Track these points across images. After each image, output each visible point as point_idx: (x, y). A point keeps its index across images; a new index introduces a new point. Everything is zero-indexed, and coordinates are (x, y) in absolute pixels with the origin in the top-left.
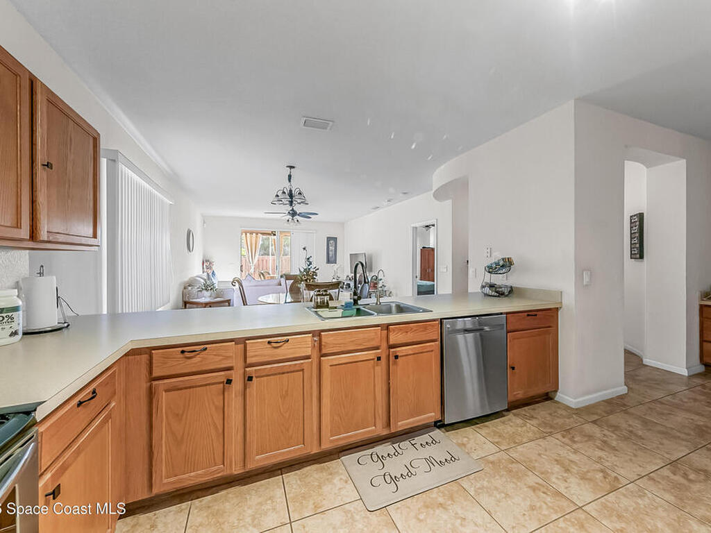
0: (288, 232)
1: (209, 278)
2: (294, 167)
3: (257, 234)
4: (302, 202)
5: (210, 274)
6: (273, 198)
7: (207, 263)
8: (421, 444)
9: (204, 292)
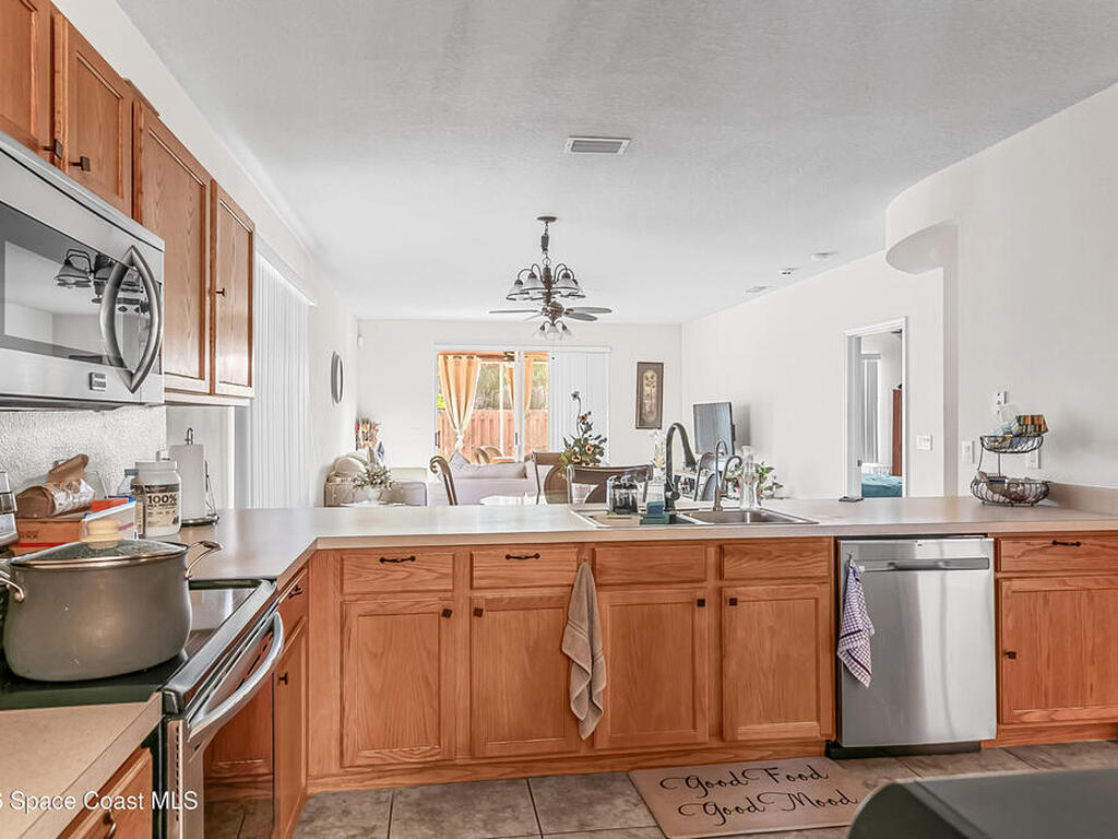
0: (541, 353)
1: (372, 460)
2: (553, 219)
3: (470, 357)
4: (569, 295)
5: (375, 450)
6: (511, 288)
7: (366, 428)
8: (788, 777)
9: (368, 488)
